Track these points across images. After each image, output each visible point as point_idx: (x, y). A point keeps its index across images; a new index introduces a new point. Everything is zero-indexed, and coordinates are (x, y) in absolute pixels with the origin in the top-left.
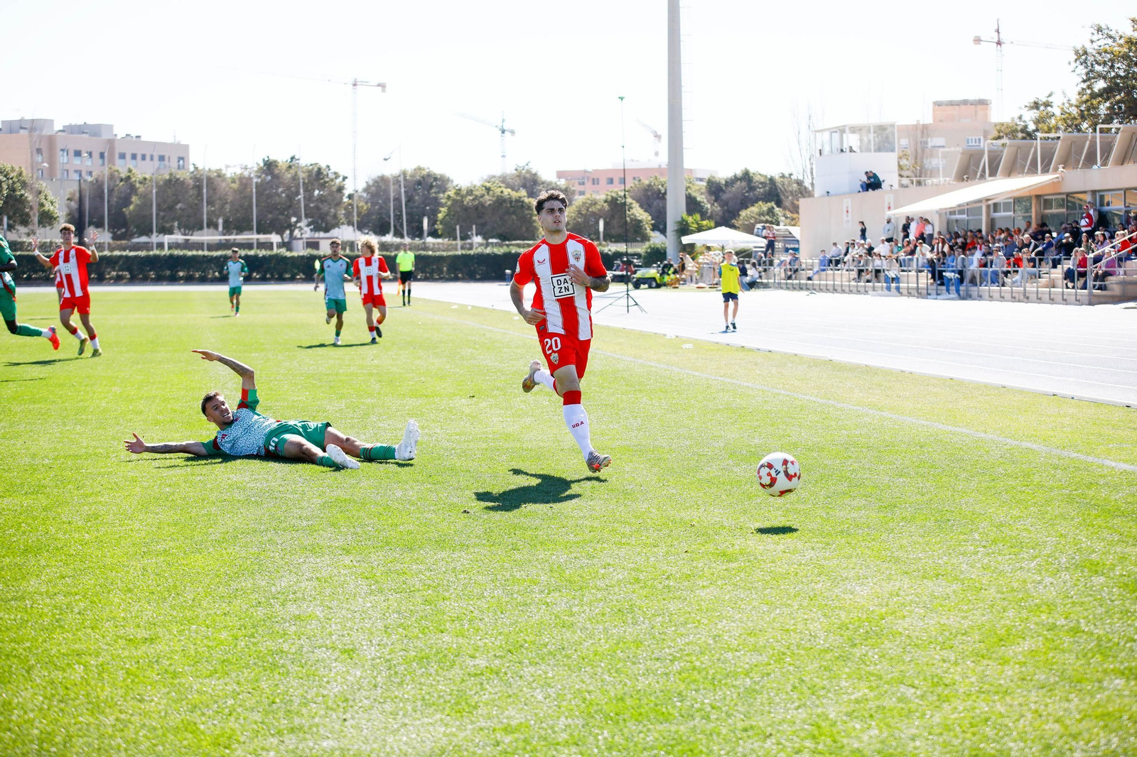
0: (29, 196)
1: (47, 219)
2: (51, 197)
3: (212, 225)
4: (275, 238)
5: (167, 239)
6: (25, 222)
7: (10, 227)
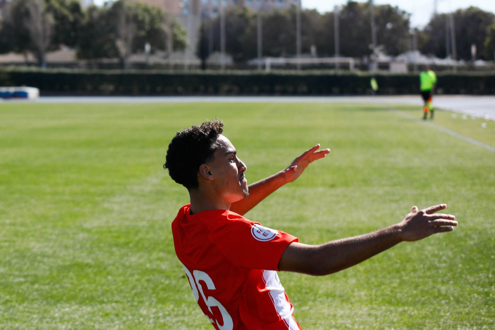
0: (165, 28)
1: (179, 46)
2: (183, 29)
3: (306, 51)
4: (351, 61)
5: (269, 61)
6: (162, 47)
7: (152, 52)
